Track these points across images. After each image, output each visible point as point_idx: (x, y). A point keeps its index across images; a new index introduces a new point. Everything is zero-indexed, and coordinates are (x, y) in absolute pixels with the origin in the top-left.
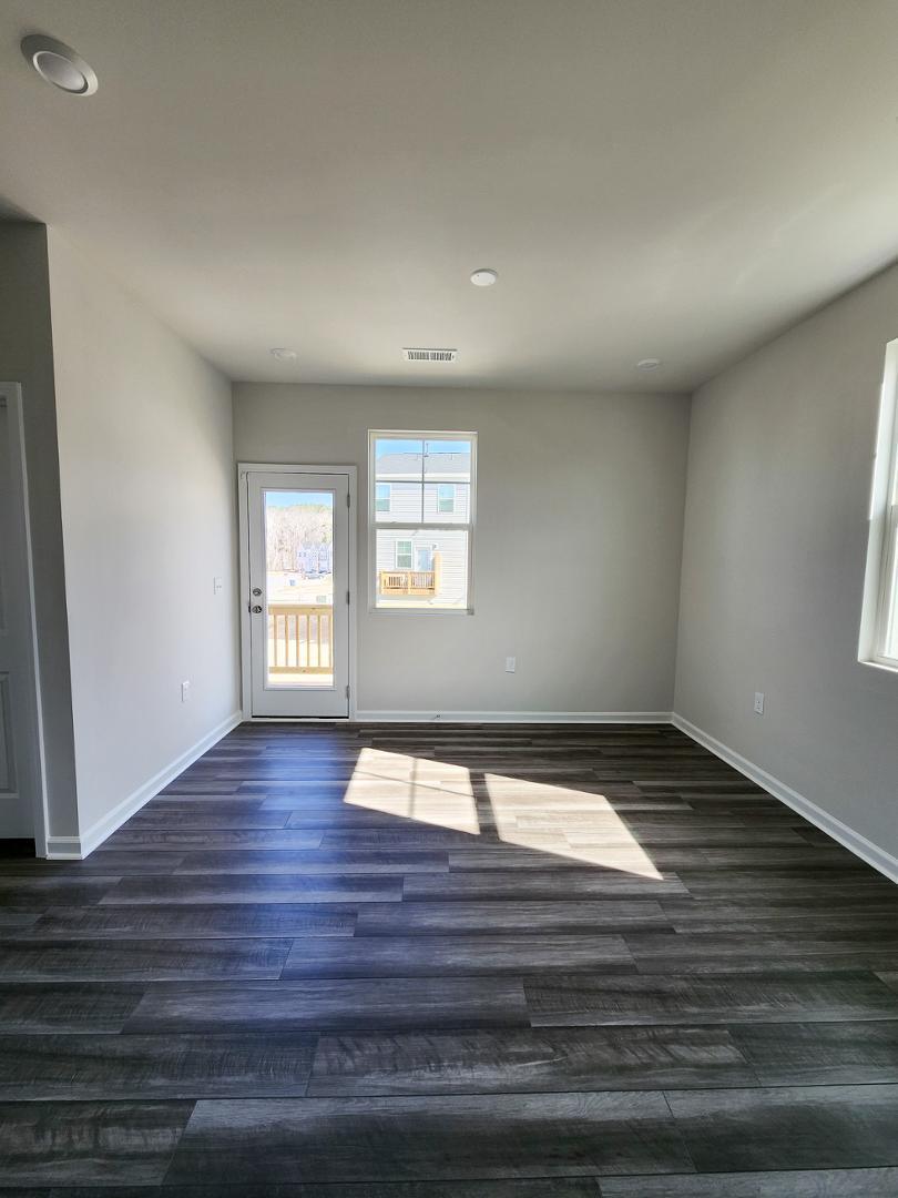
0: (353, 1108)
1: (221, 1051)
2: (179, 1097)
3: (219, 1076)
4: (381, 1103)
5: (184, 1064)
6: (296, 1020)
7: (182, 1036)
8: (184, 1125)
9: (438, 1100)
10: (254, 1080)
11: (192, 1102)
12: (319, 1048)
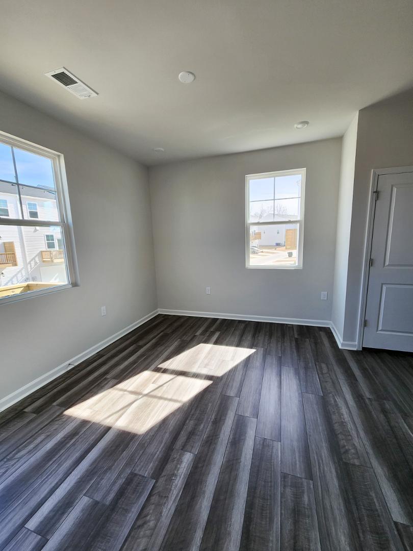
0: (370, 451)
1: (364, 511)
2: (396, 533)
3: (377, 510)
4: (365, 442)
5: (378, 533)
6: (337, 472)
7: (362, 539)
8: (408, 526)
9: (358, 426)
10: (373, 492)
11: (396, 523)
12: (349, 462)
